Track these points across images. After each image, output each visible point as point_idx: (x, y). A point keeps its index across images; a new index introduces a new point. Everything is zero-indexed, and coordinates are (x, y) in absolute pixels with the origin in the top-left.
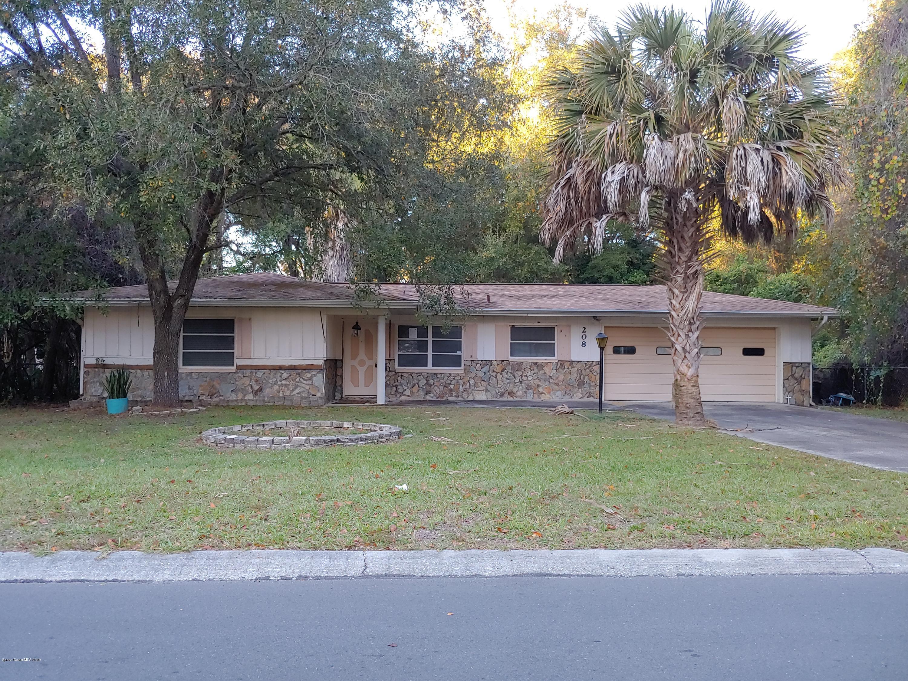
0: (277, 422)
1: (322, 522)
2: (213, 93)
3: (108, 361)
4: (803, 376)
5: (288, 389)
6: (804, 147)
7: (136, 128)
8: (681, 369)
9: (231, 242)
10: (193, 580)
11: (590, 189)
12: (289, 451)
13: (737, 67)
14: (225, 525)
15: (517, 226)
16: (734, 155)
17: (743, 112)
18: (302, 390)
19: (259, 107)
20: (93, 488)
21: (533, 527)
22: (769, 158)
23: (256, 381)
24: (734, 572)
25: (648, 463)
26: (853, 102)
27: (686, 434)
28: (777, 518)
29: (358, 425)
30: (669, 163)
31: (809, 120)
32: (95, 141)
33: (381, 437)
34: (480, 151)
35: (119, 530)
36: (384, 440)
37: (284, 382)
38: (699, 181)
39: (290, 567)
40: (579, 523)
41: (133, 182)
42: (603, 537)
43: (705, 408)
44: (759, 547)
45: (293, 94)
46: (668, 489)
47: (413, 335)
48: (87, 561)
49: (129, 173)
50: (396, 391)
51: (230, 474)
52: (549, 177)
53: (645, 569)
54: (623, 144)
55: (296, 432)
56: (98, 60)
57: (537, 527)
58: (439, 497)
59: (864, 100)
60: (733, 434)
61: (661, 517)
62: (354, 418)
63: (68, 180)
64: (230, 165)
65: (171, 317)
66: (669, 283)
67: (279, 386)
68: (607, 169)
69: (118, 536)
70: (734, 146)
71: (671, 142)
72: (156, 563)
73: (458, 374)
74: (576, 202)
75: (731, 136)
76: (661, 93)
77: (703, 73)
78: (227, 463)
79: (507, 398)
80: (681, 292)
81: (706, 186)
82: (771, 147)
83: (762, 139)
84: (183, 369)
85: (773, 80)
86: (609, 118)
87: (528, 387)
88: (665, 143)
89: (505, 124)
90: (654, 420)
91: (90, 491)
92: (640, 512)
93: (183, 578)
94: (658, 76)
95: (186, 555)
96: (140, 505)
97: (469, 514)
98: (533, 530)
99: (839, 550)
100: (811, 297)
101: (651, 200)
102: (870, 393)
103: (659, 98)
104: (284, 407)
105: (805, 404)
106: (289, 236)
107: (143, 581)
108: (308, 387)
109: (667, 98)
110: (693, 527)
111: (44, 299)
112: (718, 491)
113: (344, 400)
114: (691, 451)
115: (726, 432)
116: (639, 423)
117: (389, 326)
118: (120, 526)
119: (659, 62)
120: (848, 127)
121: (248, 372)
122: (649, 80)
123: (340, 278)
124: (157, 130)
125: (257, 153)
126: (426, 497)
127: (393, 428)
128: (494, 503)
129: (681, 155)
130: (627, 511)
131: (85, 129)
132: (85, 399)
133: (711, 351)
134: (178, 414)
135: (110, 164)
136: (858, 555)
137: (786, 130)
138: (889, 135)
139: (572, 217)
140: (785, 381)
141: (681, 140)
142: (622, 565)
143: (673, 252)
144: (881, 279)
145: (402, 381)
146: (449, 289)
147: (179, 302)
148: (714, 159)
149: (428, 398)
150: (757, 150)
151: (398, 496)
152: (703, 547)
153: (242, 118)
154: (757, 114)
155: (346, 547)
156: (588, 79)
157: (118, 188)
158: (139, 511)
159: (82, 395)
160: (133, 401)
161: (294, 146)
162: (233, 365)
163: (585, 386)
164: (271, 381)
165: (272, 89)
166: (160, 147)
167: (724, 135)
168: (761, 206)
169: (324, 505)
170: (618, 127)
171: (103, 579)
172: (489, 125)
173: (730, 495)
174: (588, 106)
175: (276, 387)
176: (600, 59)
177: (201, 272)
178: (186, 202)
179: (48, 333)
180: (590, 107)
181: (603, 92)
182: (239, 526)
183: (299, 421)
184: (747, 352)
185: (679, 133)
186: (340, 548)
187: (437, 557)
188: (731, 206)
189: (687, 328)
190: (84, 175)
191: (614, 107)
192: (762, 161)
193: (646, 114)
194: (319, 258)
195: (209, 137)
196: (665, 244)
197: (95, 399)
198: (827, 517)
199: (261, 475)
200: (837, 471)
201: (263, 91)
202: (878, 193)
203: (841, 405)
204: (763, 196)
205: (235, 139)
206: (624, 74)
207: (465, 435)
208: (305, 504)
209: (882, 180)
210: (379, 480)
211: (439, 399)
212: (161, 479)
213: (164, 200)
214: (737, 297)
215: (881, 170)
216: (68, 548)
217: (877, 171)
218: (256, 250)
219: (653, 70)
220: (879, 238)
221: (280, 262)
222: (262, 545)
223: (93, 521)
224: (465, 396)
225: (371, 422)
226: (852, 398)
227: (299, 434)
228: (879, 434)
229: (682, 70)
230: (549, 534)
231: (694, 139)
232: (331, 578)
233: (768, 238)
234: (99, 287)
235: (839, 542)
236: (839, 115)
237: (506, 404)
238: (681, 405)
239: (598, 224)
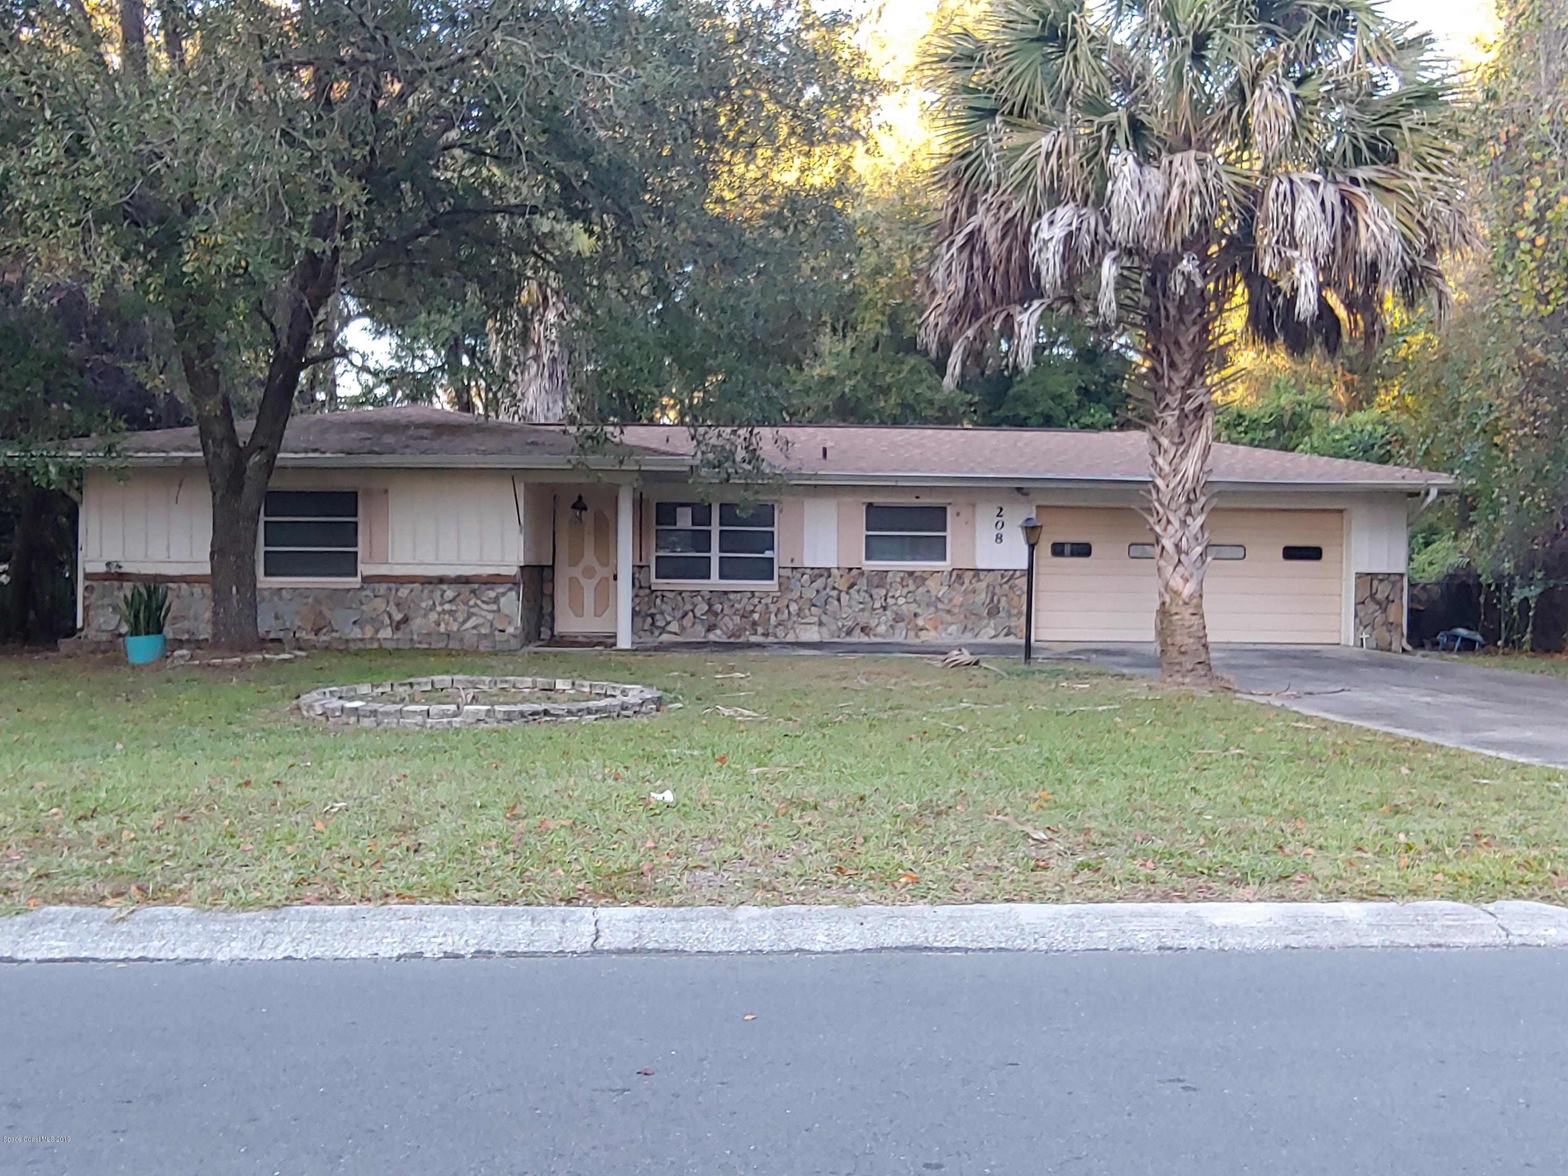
0: (436, 678)
1: (517, 856)
2: (316, 71)
3: (127, 568)
4: (1391, 598)
5: (455, 620)
6: (1398, 178)
7: (175, 136)
8: (1172, 583)
9: (351, 350)
10: (285, 958)
11: (1010, 251)
12: (457, 731)
13: (1279, 30)
14: (343, 860)
15: (877, 321)
16: (1272, 193)
17: (1289, 113)
18: (481, 620)
19: (402, 98)
20: (103, 795)
21: (900, 866)
22: (1337, 200)
23: (398, 605)
24: (1262, 943)
25: (1111, 751)
26: (1492, 96)
27: (1179, 700)
28: (1340, 848)
29: (582, 686)
30: (1154, 208)
31: (1411, 129)
32: (99, 161)
33: (624, 707)
34: (810, 181)
35: (149, 869)
36: (630, 713)
37: (447, 607)
38: (1208, 241)
39: (461, 935)
40: (985, 857)
41: (168, 238)
42: (1026, 881)
43: (1213, 655)
44: (1306, 899)
45: (463, 76)
46: (1145, 797)
47: (685, 520)
48: (93, 924)
49: (161, 221)
50: (653, 624)
51: (351, 772)
52: (935, 231)
53: (1100, 938)
54: (1070, 170)
55: (470, 697)
56: (103, 10)
57: (907, 865)
58: (731, 814)
59: (1511, 94)
60: (1263, 700)
61: (1130, 846)
62: (575, 674)
63: (51, 232)
64: (348, 207)
65: (242, 487)
66: (1152, 427)
67: (439, 614)
68: (1040, 215)
69: (148, 881)
70: (1272, 176)
71: (1158, 168)
72: (218, 927)
73: (767, 593)
74: (985, 276)
75: (1266, 158)
76: (1141, 78)
77: (1217, 41)
78: (347, 752)
79: (858, 637)
80: (1173, 443)
81: (1220, 250)
82: (1339, 178)
83: (1324, 163)
84: (264, 582)
85: (1346, 56)
86: (1046, 124)
87: (898, 618)
88: (1146, 169)
89: (855, 133)
90: (1123, 676)
91: (97, 800)
92: (1094, 837)
93: (266, 955)
94: (1135, 44)
95: (271, 914)
96: (188, 825)
97: (785, 843)
98: (900, 871)
99: (1448, 904)
100: (1408, 454)
101: (1121, 275)
102: (1510, 628)
103: (1136, 86)
104: (449, 653)
105: (1393, 647)
106: (456, 340)
107: (193, 961)
108: (490, 616)
109: (1151, 85)
110: (1190, 863)
111: (9, 453)
112: (1235, 799)
113: (557, 641)
114: (1187, 731)
115: (1250, 697)
116: (1095, 681)
117: (640, 505)
118: (152, 862)
119: (1138, 20)
120: (1481, 142)
121: (382, 588)
122: (1120, 54)
123: (550, 414)
124: (213, 141)
125: (399, 185)
126: (708, 814)
127: (646, 690)
128: (831, 823)
129: (1175, 192)
130: (1071, 836)
131: (80, 138)
132: (86, 637)
133: (1226, 552)
134: (258, 662)
135: (128, 203)
136: (1482, 914)
137: (1369, 148)
138: (1555, 158)
139: (977, 304)
140: (1360, 607)
141: (1176, 163)
142: (1060, 930)
143: (1160, 371)
144: (1535, 421)
145: (664, 606)
146: (751, 432)
147: (256, 458)
148: (1236, 199)
149: (712, 637)
150: (1315, 184)
151: (656, 812)
152: (1205, 899)
153: (371, 118)
154: (1315, 117)
155: (561, 900)
156: (1006, 51)
157: (142, 248)
158: (185, 836)
159: (82, 629)
160: (175, 640)
161: (466, 173)
162: (356, 575)
163: (1001, 614)
164: (423, 605)
165: (424, 65)
166: (219, 172)
167: (1255, 155)
168: (1320, 287)
169: (522, 825)
170: (1062, 140)
171: (122, 956)
172: (825, 137)
173: (1255, 807)
174: (1006, 100)
175: (433, 616)
176: (1028, 12)
177: (296, 405)
178: (269, 274)
179: (18, 516)
180: (1010, 103)
181: (1035, 75)
182: (367, 862)
183: (475, 678)
184: (1291, 553)
185: (1171, 151)
186: (550, 901)
187: (726, 919)
188: (1266, 286)
189: (1183, 510)
190: (78, 223)
191: (1054, 103)
192: (1323, 203)
193: (1112, 116)
194: (512, 377)
195: (308, 154)
196: (1146, 354)
197: (105, 637)
198: (1429, 847)
199: (408, 772)
200: (1447, 766)
201: (409, 68)
202: (1533, 265)
203: (1459, 650)
204: (1323, 269)
205: (358, 158)
206: (1074, 41)
207: (781, 704)
208: (488, 824)
209: (1540, 241)
210: (621, 782)
211: (732, 640)
212: (226, 780)
213: (227, 270)
214: (1273, 453)
215: (1537, 223)
216: (56, 901)
217: (1531, 224)
218: (398, 365)
219: (1127, 33)
220: (1533, 346)
221: (442, 386)
222: (410, 897)
223: (103, 853)
224: (780, 632)
225: (607, 680)
226: (1478, 637)
227: (475, 700)
228: (1525, 702)
229: (1180, 35)
230: (930, 877)
231: (1200, 163)
232: (533, 954)
233: (1332, 344)
234: (109, 431)
235: (1451, 889)
236: (1464, 120)
237: (855, 648)
238: (1170, 648)
239: (1024, 317)
